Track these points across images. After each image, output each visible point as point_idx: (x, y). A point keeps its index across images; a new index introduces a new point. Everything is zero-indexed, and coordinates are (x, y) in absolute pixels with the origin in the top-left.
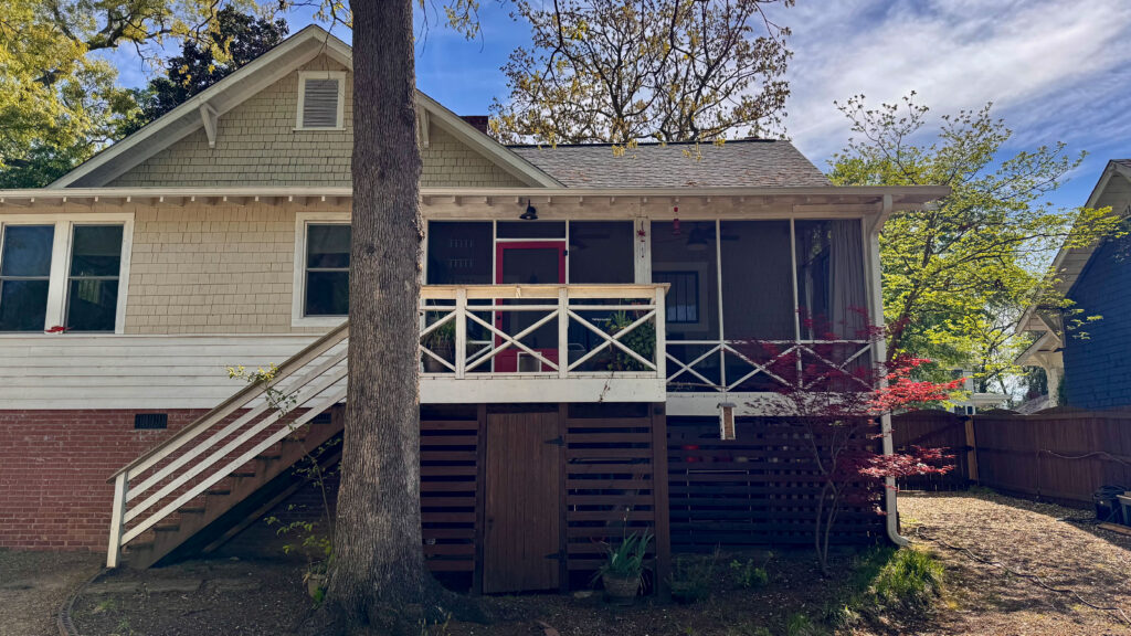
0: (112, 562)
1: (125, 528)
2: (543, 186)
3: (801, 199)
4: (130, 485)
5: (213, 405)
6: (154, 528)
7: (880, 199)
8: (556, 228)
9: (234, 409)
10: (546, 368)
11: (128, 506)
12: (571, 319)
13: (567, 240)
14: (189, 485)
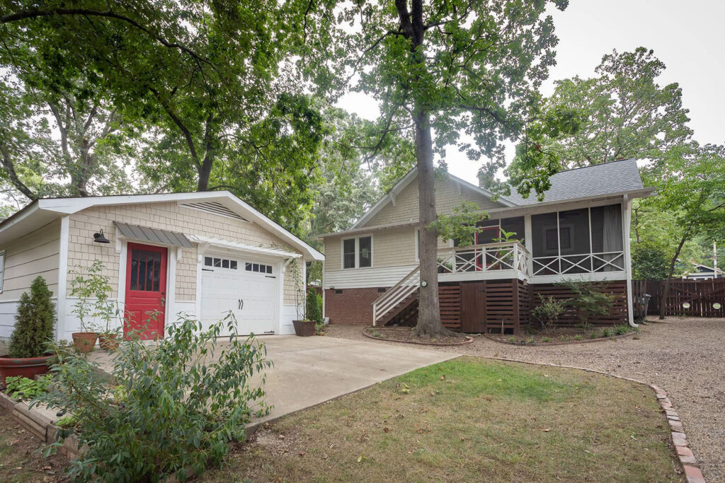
0: (374, 325)
1: (377, 316)
2: (508, 206)
3: (593, 200)
4: (377, 305)
5: (393, 285)
6: (383, 316)
7: (622, 196)
8: (496, 222)
9: (398, 286)
10: (478, 270)
11: (377, 311)
12: (487, 255)
13: (500, 226)
14: (390, 306)
